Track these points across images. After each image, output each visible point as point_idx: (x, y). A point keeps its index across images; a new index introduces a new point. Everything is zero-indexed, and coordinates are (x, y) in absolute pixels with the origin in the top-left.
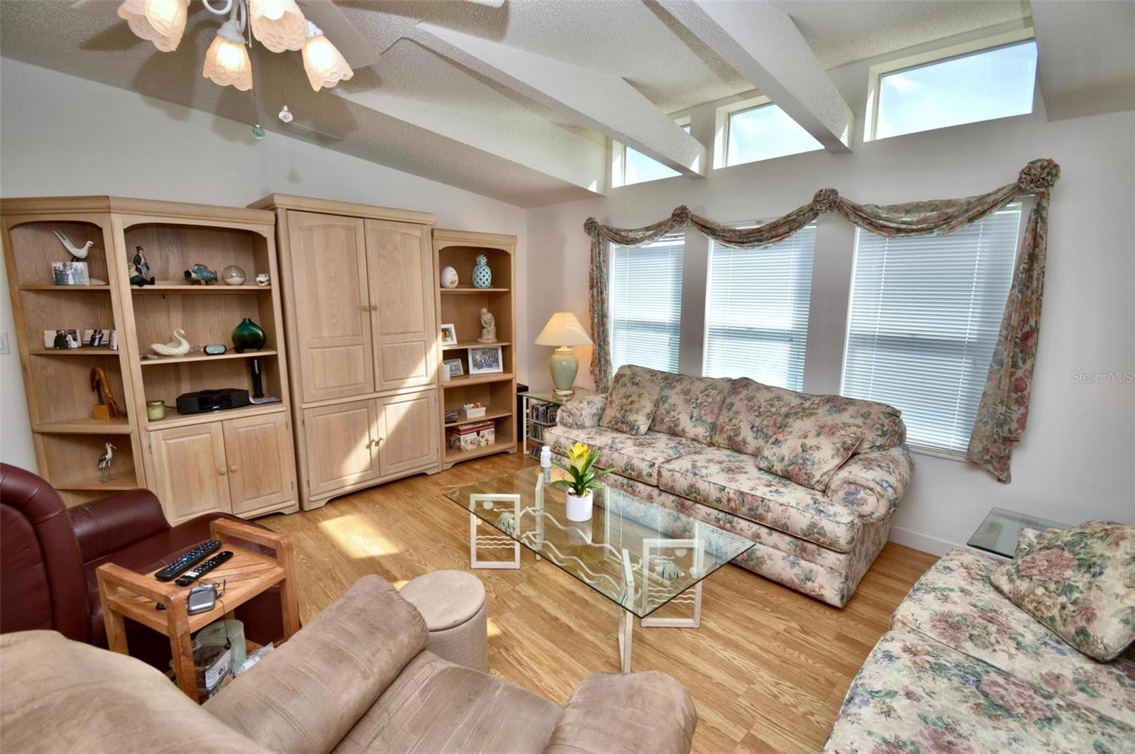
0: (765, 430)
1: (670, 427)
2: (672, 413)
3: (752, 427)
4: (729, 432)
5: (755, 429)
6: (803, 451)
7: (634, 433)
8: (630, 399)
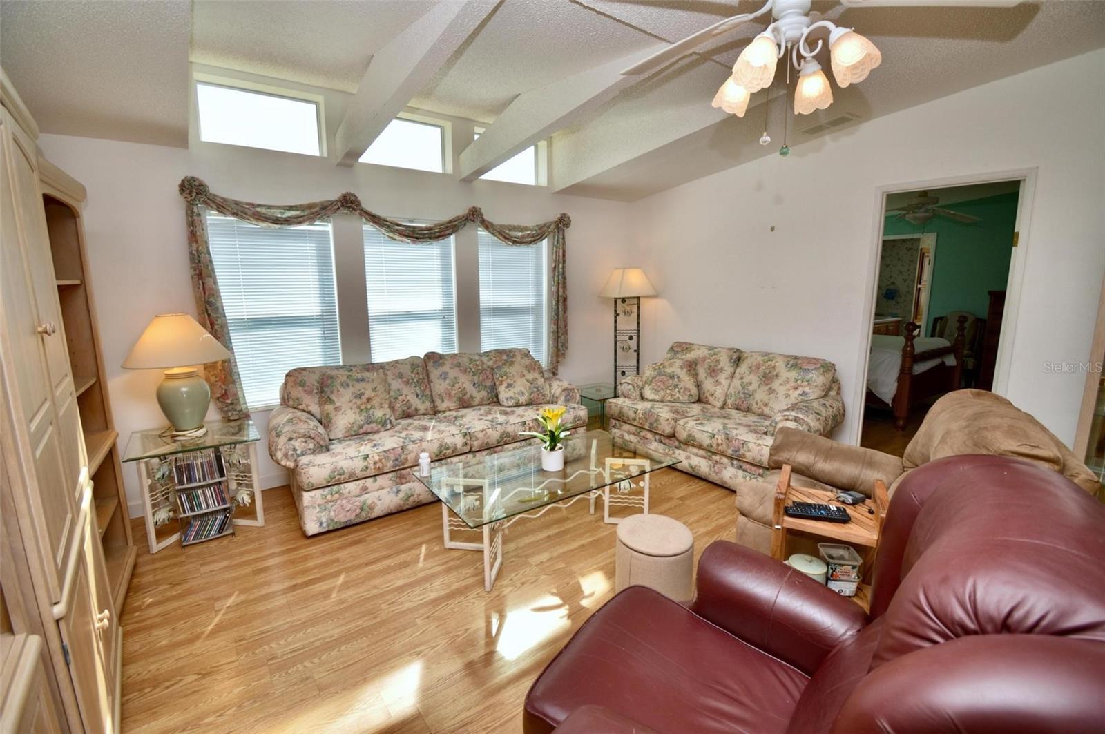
0: (483, 383)
1: (404, 411)
2: (400, 398)
3: (474, 384)
4: (457, 395)
5: (476, 385)
6: (531, 384)
7: (389, 426)
8: (364, 398)
